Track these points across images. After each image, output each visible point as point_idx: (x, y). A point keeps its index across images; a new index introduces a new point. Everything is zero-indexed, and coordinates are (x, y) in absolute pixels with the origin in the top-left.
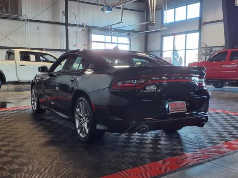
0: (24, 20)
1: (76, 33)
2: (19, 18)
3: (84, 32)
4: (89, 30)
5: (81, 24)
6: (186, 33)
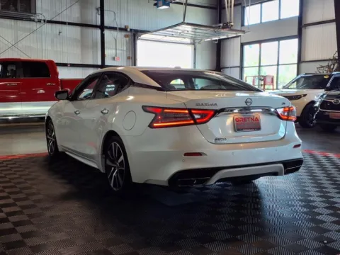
0: (39, 21)
1: (116, 40)
2: (32, 18)
3: (127, 39)
4: (134, 35)
5: (123, 27)
6: (279, 39)
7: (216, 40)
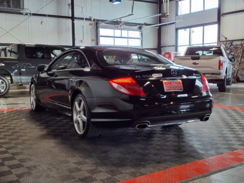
0: (27, 14)
1: (83, 27)
2: (21, 12)
3: (92, 26)
4: (97, 24)
5: (88, 18)
6: (203, 25)
7: (157, 26)
